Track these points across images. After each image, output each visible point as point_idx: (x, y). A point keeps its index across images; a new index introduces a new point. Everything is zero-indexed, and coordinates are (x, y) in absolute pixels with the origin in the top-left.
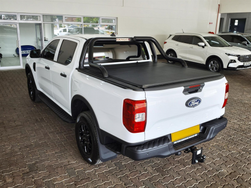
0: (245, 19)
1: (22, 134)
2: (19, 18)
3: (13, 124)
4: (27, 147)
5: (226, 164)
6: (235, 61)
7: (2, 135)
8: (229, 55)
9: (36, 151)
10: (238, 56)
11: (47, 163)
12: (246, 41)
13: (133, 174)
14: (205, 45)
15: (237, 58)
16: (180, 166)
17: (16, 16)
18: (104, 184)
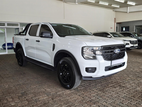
0: (129, 26)
1: (14, 80)
2: (6, 25)
3: (7, 76)
4: (18, 85)
5: (139, 86)
6: (128, 44)
7: (1, 80)
8: (125, 41)
9: (24, 87)
10: (130, 41)
11: (32, 91)
12: (132, 35)
13: (86, 93)
14: (111, 37)
15: (129, 42)
16: (113, 88)
17: (4, 24)
18: (70, 98)
